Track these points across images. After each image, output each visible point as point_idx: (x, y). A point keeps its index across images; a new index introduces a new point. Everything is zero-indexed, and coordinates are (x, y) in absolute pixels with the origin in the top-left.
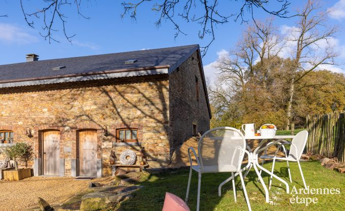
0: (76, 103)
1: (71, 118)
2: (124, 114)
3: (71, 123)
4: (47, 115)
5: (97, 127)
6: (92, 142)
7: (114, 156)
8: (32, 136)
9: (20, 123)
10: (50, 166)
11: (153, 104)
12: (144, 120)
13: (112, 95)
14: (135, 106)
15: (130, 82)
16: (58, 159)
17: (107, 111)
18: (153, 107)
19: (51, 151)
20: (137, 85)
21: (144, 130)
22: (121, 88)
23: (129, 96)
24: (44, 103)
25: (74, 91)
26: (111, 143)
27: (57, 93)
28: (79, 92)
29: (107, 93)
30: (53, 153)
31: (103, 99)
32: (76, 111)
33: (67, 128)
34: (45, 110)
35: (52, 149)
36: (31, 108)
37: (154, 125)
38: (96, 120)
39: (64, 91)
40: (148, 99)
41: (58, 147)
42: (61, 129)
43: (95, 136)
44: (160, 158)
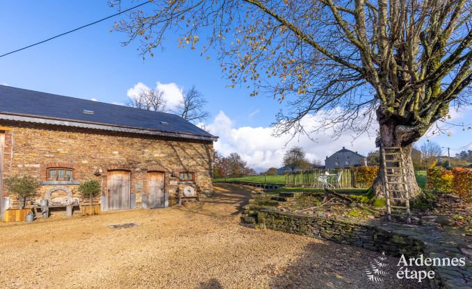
0: (146, 150)
1: (142, 162)
2: (185, 162)
3: (143, 165)
4: (117, 157)
5: (166, 170)
6: (157, 180)
7: (178, 190)
8: (100, 175)
9: (85, 162)
10: (115, 203)
11: (203, 158)
12: (198, 168)
13: (177, 148)
14: (192, 158)
15: (190, 142)
16: (124, 195)
17: (173, 159)
18: (203, 160)
19: (115, 189)
20: (195, 145)
21: (198, 173)
22: (182, 144)
23: (188, 151)
24: (114, 146)
25: (145, 141)
26: (176, 182)
27: (128, 140)
28: (149, 142)
29: (172, 146)
30: (118, 190)
31: (169, 150)
32: (146, 156)
33: (137, 169)
34: (116, 152)
35: (117, 186)
36: (99, 149)
37: (204, 171)
38: (164, 165)
39: (136, 139)
40: (201, 155)
41: (124, 184)
42: (132, 170)
43: (161, 178)
44: (207, 191)
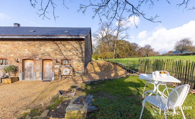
0: (42, 48)
1: (40, 54)
2: (65, 54)
3: (40, 56)
4: (27, 52)
5: (53, 59)
6: (50, 65)
7: (60, 71)
8: (19, 62)
9: (12, 56)
10: (28, 76)
11: (77, 50)
12: (74, 57)
13: (60, 45)
14: (70, 51)
15: (68, 40)
16: (32, 72)
17: (57, 52)
18: (77, 52)
19: (28, 69)
20: (71, 42)
21: (74, 60)
22: (63, 42)
23: (67, 46)
24: (25, 47)
25: (41, 42)
26: (59, 66)
27: (32, 43)
28: (44, 43)
29: (57, 44)
30: (30, 70)
31: (55, 47)
32: (42, 51)
33: (37, 59)
34: (26, 50)
35: (29, 68)
36: (18, 49)
37: (78, 58)
38: (52, 56)
39: (36, 42)
40: (76, 48)
41: (32, 67)
42: (34, 59)
43: (51, 63)
44: (80, 72)
